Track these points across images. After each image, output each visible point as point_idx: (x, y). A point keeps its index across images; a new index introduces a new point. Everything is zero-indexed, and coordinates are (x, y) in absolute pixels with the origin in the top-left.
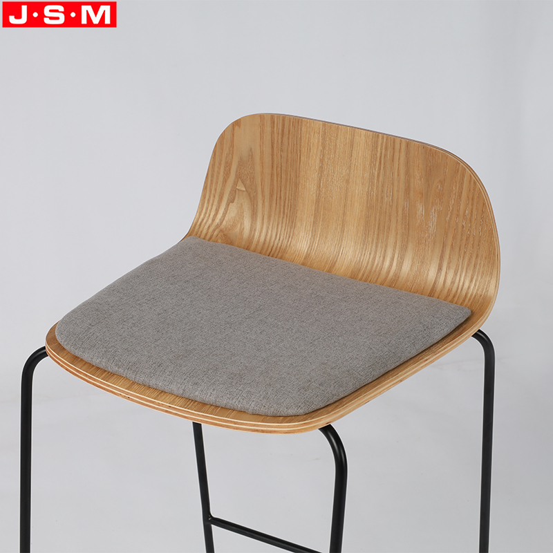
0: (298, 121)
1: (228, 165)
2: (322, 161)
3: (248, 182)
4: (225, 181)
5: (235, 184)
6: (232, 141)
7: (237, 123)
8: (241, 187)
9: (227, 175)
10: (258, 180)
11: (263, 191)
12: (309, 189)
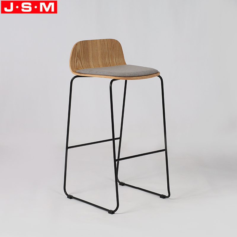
0: (86, 41)
1: (75, 54)
2: (92, 48)
3: (79, 57)
4: (75, 58)
5: (77, 58)
6: (76, 49)
7: (77, 44)
8: (78, 58)
9: (75, 57)
10: (81, 56)
11: (82, 58)
12: (91, 55)
